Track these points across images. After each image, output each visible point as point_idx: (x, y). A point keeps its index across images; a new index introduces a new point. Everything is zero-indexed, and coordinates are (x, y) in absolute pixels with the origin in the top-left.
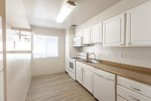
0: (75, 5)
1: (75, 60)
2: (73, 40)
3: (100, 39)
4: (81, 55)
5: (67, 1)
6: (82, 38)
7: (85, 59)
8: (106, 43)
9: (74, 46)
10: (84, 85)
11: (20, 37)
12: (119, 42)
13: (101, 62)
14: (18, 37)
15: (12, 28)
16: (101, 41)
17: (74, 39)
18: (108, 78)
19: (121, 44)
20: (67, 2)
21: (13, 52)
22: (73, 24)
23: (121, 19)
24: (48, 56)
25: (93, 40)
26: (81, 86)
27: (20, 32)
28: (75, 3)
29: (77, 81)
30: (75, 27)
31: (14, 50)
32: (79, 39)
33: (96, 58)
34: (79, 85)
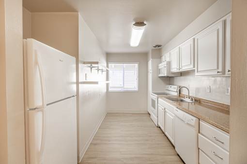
0: (145, 24)
1: (157, 96)
2: (158, 67)
3: (191, 64)
4: (170, 89)
5: (134, 23)
6: (169, 64)
7: (175, 96)
8: (199, 70)
9: (160, 75)
10: (166, 133)
11: (91, 68)
12: (216, 68)
13: (197, 101)
14: (90, 69)
15: (84, 63)
16: (192, 67)
17: (160, 65)
18: (188, 122)
19: (218, 72)
20: (134, 25)
21: (84, 83)
22: (156, 44)
23: (218, 30)
24: (125, 90)
25: (183, 65)
26: (163, 135)
27: (91, 65)
28: (145, 23)
29: (160, 127)
30: (160, 47)
31: (85, 81)
32: (165, 66)
33: (190, 95)
34: (161, 132)
